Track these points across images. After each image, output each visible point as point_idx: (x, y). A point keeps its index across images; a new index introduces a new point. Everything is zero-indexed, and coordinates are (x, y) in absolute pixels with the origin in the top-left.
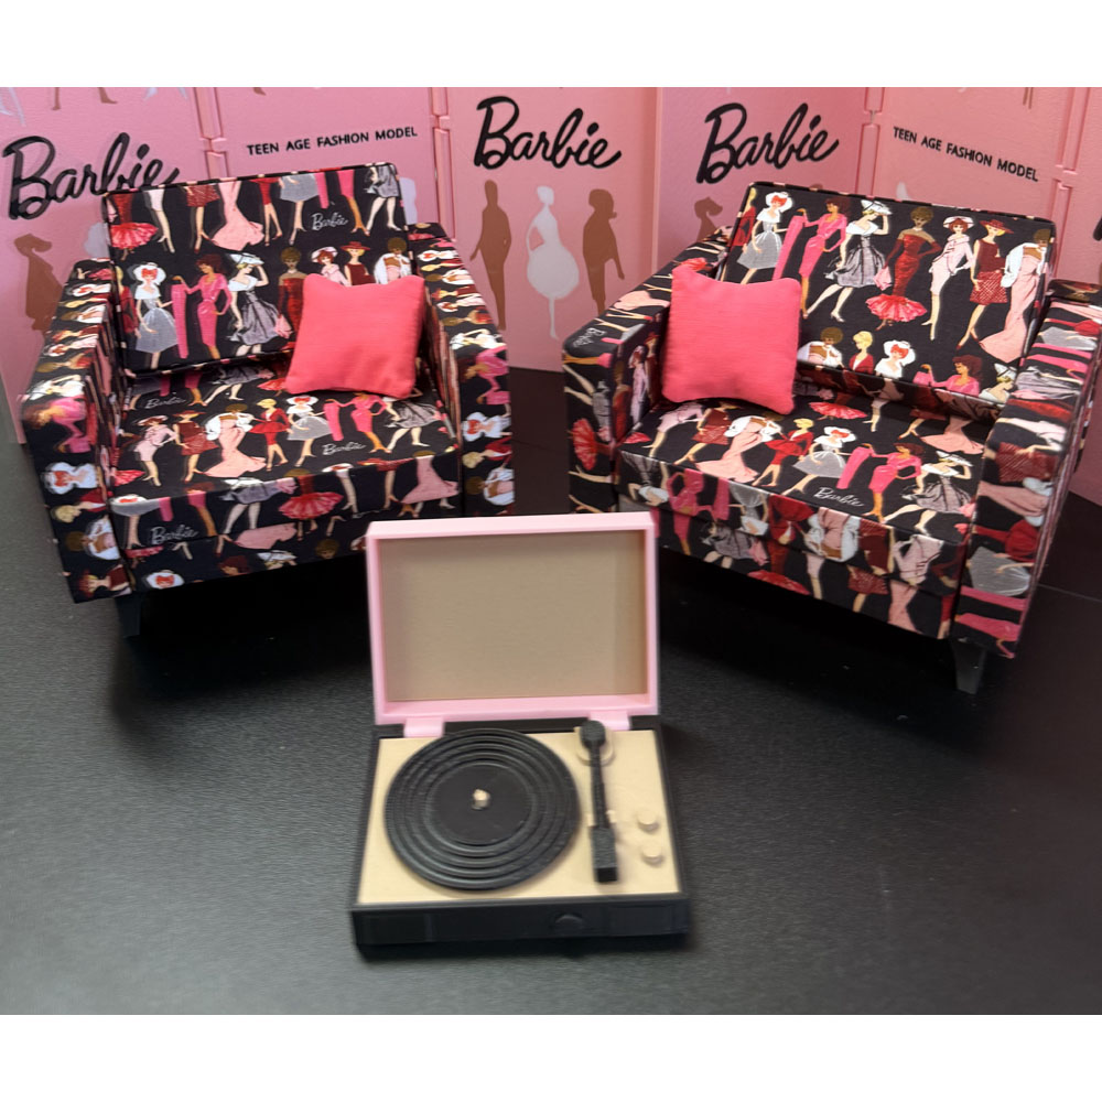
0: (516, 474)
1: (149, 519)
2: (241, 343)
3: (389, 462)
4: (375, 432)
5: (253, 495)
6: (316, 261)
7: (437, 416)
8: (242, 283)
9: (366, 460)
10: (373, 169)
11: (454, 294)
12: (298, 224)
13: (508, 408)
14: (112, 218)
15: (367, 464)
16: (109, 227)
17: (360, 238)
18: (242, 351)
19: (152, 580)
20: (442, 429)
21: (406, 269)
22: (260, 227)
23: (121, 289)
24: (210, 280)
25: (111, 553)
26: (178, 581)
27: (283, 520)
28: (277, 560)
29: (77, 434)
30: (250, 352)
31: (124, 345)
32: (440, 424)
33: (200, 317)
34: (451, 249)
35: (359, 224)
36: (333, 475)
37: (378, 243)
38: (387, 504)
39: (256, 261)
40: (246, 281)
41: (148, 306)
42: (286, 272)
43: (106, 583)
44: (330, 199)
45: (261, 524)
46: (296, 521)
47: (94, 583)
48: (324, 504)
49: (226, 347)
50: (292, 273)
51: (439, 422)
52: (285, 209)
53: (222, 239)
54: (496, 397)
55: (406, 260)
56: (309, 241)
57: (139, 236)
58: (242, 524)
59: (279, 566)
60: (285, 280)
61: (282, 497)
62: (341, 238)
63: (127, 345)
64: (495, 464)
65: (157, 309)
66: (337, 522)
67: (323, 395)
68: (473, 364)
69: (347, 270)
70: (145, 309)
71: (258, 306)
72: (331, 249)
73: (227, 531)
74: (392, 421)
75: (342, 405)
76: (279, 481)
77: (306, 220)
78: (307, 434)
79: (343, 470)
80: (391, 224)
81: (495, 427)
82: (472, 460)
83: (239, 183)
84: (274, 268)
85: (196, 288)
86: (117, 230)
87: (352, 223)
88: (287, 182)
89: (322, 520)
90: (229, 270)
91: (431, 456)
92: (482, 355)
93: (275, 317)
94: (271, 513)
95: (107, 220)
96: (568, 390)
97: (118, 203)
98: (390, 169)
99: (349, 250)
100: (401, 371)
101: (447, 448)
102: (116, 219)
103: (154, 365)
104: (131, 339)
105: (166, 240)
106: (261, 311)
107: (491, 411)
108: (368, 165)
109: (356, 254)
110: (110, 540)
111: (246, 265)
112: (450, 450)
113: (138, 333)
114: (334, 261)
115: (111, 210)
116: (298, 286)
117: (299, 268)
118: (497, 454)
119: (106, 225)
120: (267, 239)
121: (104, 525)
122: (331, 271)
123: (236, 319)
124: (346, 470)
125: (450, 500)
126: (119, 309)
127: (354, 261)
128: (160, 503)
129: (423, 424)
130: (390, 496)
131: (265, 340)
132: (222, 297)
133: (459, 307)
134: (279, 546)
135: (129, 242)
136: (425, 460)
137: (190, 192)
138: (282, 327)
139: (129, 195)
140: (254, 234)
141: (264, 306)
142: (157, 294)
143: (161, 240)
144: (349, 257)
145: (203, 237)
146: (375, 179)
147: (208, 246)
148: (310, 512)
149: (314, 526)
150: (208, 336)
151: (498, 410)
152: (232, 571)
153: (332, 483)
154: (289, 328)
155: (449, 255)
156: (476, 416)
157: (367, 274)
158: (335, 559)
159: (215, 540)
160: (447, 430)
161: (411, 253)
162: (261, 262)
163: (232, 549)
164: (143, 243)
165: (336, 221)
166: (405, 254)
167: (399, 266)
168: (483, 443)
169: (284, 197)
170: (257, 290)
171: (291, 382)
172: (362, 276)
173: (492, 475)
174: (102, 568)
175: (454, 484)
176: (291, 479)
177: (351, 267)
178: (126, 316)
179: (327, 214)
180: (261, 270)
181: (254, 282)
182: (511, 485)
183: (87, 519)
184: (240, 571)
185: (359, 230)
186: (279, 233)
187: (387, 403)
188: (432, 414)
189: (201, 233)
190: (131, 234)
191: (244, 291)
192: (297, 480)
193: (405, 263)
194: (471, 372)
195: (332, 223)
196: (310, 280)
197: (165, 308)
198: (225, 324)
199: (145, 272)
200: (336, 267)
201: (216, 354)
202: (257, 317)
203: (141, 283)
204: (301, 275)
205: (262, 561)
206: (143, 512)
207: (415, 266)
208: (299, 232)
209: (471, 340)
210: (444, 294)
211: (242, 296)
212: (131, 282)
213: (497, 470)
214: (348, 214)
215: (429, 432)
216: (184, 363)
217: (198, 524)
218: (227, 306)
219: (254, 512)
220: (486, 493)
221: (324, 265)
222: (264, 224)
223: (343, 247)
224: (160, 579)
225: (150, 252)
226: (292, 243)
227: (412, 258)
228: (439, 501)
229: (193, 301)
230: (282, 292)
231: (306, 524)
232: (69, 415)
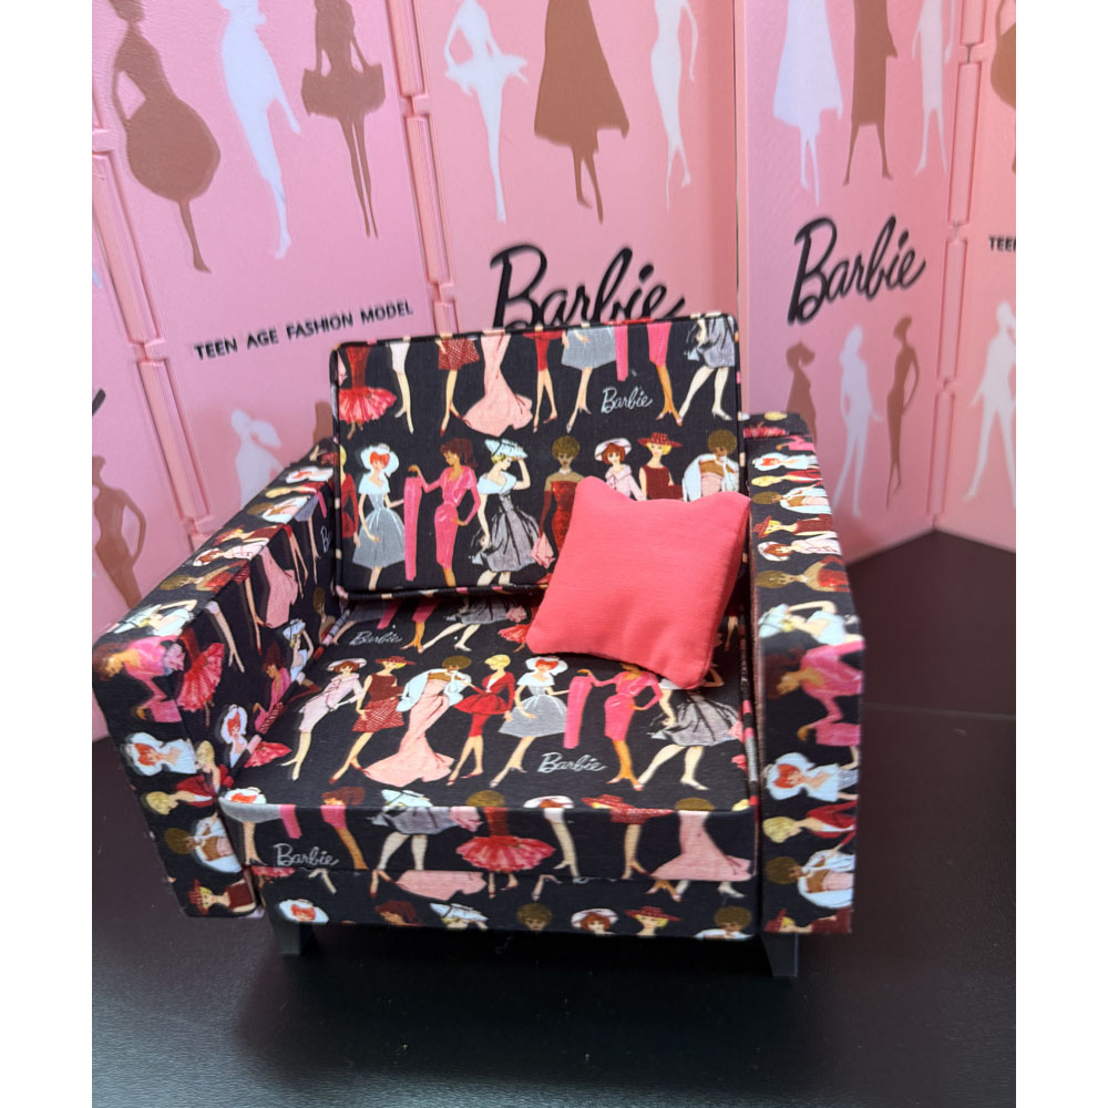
0: (858, 863)
1: (269, 832)
2: (485, 567)
3: (631, 811)
4: (629, 742)
5: (415, 824)
6: (599, 458)
7: (736, 731)
8: (495, 482)
9: (597, 796)
10: (702, 323)
11: (792, 528)
12: (581, 402)
13: (856, 754)
14: (341, 381)
15: (597, 805)
16: (337, 392)
17: (668, 428)
18: (485, 579)
19: (286, 907)
20: (738, 759)
21: (731, 481)
22: (529, 403)
23: (343, 477)
24: (455, 473)
25: (227, 864)
26: (321, 917)
29: (159, 695)
30: (495, 581)
31: (339, 554)
32: (737, 747)
33: (436, 525)
34: (808, 453)
35: (669, 406)
36: (537, 815)
37: (692, 440)
38: (627, 875)
39: (518, 453)
40: (502, 481)
41: (374, 504)
42: (557, 470)
43: (224, 900)
44: (631, 365)
45: (431, 864)
47: (208, 898)
48: (525, 855)
49: (467, 572)
50: (565, 473)
51: (736, 742)
52: (566, 379)
54: (831, 732)
55: (734, 466)
56: (595, 428)
57: (372, 406)
58: (403, 860)
59: (462, 925)
60: (553, 484)
61: (458, 835)
62: (639, 426)
63: (343, 555)
64: (826, 842)
65: (384, 508)
66: (547, 884)
67: (578, 661)
68: (796, 667)
69: (643, 475)
70: (368, 508)
71: (513, 517)
72: (623, 442)
73: (382, 865)
74: (663, 727)
75: (598, 683)
76: (454, 809)
77: (594, 398)
78: (530, 726)
79: (557, 808)
80: (717, 409)
81: (829, 783)
82: (780, 829)
83: (508, 338)
84: (541, 465)
85: (436, 484)
86: (345, 395)
87: (659, 403)
88: (574, 339)
89: (527, 878)
90: (482, 463)
91: (705, 814)
92: (812, 655)
93: (534, 535)
94: (445, 851)
95: (334, 380)
98: (727, 323)
99: (649, 445)
100: (690, 645)
101: (737, 801)
102: (345, 381)
103: (372, 585)
104: (349, 547)
105: (405, 414)
106: (517, 525)
107: (822, 755)
108: (693, 316)
109: (659, 451)
110: (224, 846)
111: (504, 457)
112: (742, 806)
113: (357, 539)
114: (625, 460)
115: (342, 369)
117: (575, 467)
118: (827, 828)
119: (333, 388)
120: (536, 422)
121: (213, 825)
122: (619, 473)
123: (482, 533)
124: (559, 811)
125: (735, 885)
126: (337, 504)
127: (655, 463)
128: (282, 811)
129: (709, 742)
130: (631, 864)
131: (516, 567)
132: (469, 500)
133: (793, 554)
134: (459, 898)
135: (358, 414)
136: (693, 818)
137: (443, 349)
138: (542, 551)
139: (364, 350)
140: (518, 412)
141: (521, 517)
142: (386, 489)
143: (399, 414)
144: (649, 455)
145: (452, 414)
146: (702, 338)
147: (458, 425)
148: (504, 863)
149: (513, 882)
150: (444, 553)
152: (395, 919)
153: (536, 826)
154: (551, 553)
155: (802, 462)
156: (793, 759)
157: (671, 483)
159: (366, 877)
160: (746, 763)
161: (742, 456)
162: (524, 455)
163: (391, 892)
164: (375, 417)
165: (637, 400)
166: (734, 457)
167: (722, 475)
168: (801, 806)
169: (566, 360)
170: (514, 494)
171: (535, 636)
172: (665, 485)
173: (815, 859)
174: (219, 882)
175: (745, 864)
176: (472, 809)
177: (649, 472)
178: (346, 517)
179: (624, 389)
180: (523, 465)
181: (511, 483)
182: (849, 880)
184: (405, 919)
185: (670, 417)
186: (554, 414)
187: (666, 689)
188: (730, 724)
189: (450, 406)
190: (362, 405)
191: (497, 495)
192: (480, 812)
193: (730, 470)
194: (789, 682)
195: (629, 403)
196: (587, 485)
197: (394, 509)
198: (467, 539)
199: (374, 457)
200: (627, 469)
201: (451, 580)
202: (510, 534)
203: (368, 471)
204: (575, 477)
205: (437, 916)
206: (260, 821)
207: (746, 474)
208: (581, 414)
209: (798, 623)
210: (774, 526)
211: (494, 500)
212: (356, 470)
213: (827, 853)
214: (655, 391)
215: (718, 759)
216: (411, 587)
217: (340, 851)
218: (473, 512)
219: (419, 848)
220: (803, 886)
221: (611, 465)
222: (533, 397)
223: (640, 441)
224: (295, 910)
225: (383, 430)
226: (569, 429)
227: (742, 463)
228: (718, 884)
229: (431, 501)
230: (548, 501)
231: (501, 878)
232: (147, 667)
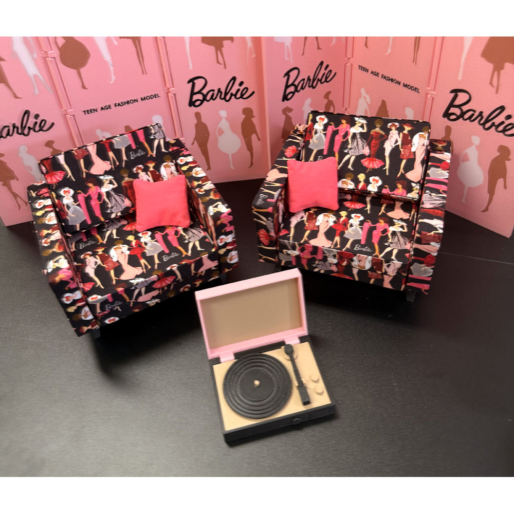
0: (238, 252)
1: (104, 304)
2: (112, 213)
3: (192, 261)
4: (180, 246)
5: (142, 285)
6: (135, 172)
7: (203, 234)
8: (106, 188)
9: (182, 261)
10: (151, 127)
11: (200, 183)
12: (125, 158)
13: (234, 231)
14: (44, 172)
15: (183, 263)
16: (45, 176)
17: (152, 159)
18: (113, 216)
19: (107, 322)
20: (207, 240)
21: (173, 168)
22: (109, 162)
23: (56, 201)
24: (93, 189)
25: (90, 317)
26: (117, 319)
27: (155, 289)
28: (152, 303)
29: (72, 282)
30: (116, 216)
31: (63, 224)
32: (205, 237)
33: (93, 206)
34: (189, 155)
35: (150, 153)
36: (171, 271)
37: (160, 159)
38: (193, 274)
39: (110, 177)
40: (108, 187)
41: (70, 206)
42: (124, 179)
43: (90, 327)
44: (136, 144)
45: (146, 292)
46: (159, 289)
47: (85, 329)
48: (169, 280)
49: (107, 216)
50: (127, 179)
51: (204, 236)
52: (118, 153)
53: (94, 171)
54: (228, 229)
55: (173, 164)
56: (131, 164)
57: (58, 177)
58: (140, 294)
59: (154, 304)
60: (124, 183)
61: (154, 282)
62: (144, 160)
63: (65, 224)
64: (231, 250)
65: (74, 206)
66: (174, 285)
67: (154, 230)
68: (219, 219)
69: (149, 173)
70: (68, 207)
71: (115, 196)
72: (141, 166)
73: (134, 298)
74: (186, 239)
75: (163, 234)
76: (151, 277)
77: (128, 156)
78: (154, 252)
79: (175, 267)
80: (164, 150)
81: (229, 239)
82: (222, 252)
83: (95, 145)
84: (118, 179)
85: (88, 194)
86: (48, 176)
87: (147, 153)
88: (116, 141)
89: (169, 286)
90: (100, 183)
91: (207, 255)
92: (222, 216)
93: (123, 199)
94: (149, 288)
95: (43, 173)
96: (255, 219)
97: (46, 165)
98: (158, 126)
100: (184, 217)
101: (212, 249)
102: (46, 172)
103: (78, 229)
104: (66, 221)
105: (70, 176)
106: (117, 198)
107: (227, 234)
108: (148, 126)
109: (151, 166)
110: (89, 313)
111: (107, 180)
112: (213, 250)
113: (68, 218)
114: (143, 171)
115: (44, 168)
116: (131, 185)
117: (129, 177)
118: (231, 247)
119: (43, 176)
120: (113, 167)
121: (87, 309)
123: (108, 203)
124: (176, 268)
125: (215, 267)
126: (57, 209)
127: (151, 169)
128: (108, 296)
129: (199, 239)
130: (193, 271)
131: (121, 210)
132: (100, 195)
133: (205, 191)
134: (154, 298)
135: (55, 180)
136: (205, 256)
137: (76, 153)
138: (127, 203)
139: (49, 160)
140: (107, 166)
141: (118, 195)
142: (72, 200)
143: (68, 177)
144: (149, 167)
145: (86, 172)
146: (153, 132)
147: (89, 175)
148: (164, 284)
149: (166, 288)
150: (98, 213)
151: (230, 233)
152: (137, 310)
153: (172, 273)
154: (130, 203)
155: (190, 159)
156: (223, 237)
157: (158, 173)
158: (175, 296)
159: (130, 302)
160: (209, 239)
161: (174, 161)
162: (113, 177)
163: (136, 304)
164: (61, 180)
165: (140, 153)
166: (172, 162)
168: (226, 244)
169: (116, 147)
170: (113, 189)
171: (137, 226)
172: (157, 177)
173: (230, 254)
174: (87, 323)
175: (216, 261)
176: (155, 276)
177: (151, 172)
178: (61, 212)
179: (136, 151)
180: (113, 180)
181: (111, 186)
182: (237, 256)
183: (80, 308)
184: (140, 309)
185: (151, 155)
186: (118, 163)
187: (180, 229)
188: (200, 232)
189: (84, 170)
190: (55, 177)
191: (108, 191)
192: (158, 276)
193: (172, 165)
194: (219, 222)
195: (139, 155)
196: (136, 181)
197: (77, 205)
198: (103, 206)
199: (65, 192)
200: (144, 173)
201: (103, 219)
202: (116, 201)
203: (64, 197)
204: (131, 179)
205: (148, 304)
206: (101, 301)
208: (126, 161)
209: (216, 209)
210: (196, 183)
211: (108, 193)
212: (60, 197)
213: (232, 252)
214: (144, 149)
215: (202, 241)
216: (90, 226)
217: (123, 299)
218: (103, 199)
219: (143, 290)
220: (228, 261)
221: (139, 173)
222: (110, 160)
223: (145, 164)
224: (110, 321)
225: (65, 183)
226: (124, 166)
227: (175, 162)
228: (211, 268)
229: (88, 200)
230: (124, 188)
231: (163, 288)
232: (67, 276)
